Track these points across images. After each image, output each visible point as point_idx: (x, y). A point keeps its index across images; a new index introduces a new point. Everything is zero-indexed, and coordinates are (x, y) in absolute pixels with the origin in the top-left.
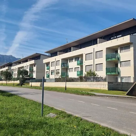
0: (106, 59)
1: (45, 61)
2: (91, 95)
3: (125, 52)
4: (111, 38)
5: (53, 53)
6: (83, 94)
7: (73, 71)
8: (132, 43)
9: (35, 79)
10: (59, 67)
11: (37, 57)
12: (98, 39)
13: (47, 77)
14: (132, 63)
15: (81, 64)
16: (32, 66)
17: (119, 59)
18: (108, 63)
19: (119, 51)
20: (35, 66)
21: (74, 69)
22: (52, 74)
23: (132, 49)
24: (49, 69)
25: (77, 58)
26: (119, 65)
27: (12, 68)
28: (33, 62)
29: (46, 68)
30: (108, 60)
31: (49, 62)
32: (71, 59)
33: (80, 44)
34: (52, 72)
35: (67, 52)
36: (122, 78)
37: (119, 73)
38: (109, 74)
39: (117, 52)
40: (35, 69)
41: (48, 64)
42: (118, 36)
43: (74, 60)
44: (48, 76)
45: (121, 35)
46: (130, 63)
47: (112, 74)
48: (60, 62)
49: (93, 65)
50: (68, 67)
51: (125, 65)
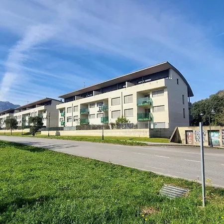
0: (137, 104)
1: (59, 107)
2: (142, 145)
3: (157, 96)
4: (139, 82)
5: (69, 98)
6: (131, 144)
7: (94, 118)
9: (45, 127)
10: (78, 113)
11: (47, 102)
12: (126, 82)
13: (62, 125)
14: (166, 108)
15: (106, 109)
16: (41, 112)
17: (151, 104)
18: (139, 107)
19: (151, 95)
20: (45, 112)
21: (96, 115)
22: (68, 121)
23: (166, 93)
24: (64, 115)
25: (100, 103)
26: (151, 110)
27: (15, 115)
28: (42, 108)
29: (60, 114)
30: (139, 105)
31: (64, 108)
32: (92, 104)
33: (102, 88)
34: (68, 119)
35: (85, 97)
36: (155, 124)
37: (152, 119)
38: (141, 119)
39: (148, 96)
40: (45, 115)
41: (62, 110)
43: (96, 105)
44: (64, 124)
45: (150, 80)
46: (164, 108)
47: (145, 119)
48: (79, 108)
49: (121, 111)
50: (88, 113)
51: (159, 110)
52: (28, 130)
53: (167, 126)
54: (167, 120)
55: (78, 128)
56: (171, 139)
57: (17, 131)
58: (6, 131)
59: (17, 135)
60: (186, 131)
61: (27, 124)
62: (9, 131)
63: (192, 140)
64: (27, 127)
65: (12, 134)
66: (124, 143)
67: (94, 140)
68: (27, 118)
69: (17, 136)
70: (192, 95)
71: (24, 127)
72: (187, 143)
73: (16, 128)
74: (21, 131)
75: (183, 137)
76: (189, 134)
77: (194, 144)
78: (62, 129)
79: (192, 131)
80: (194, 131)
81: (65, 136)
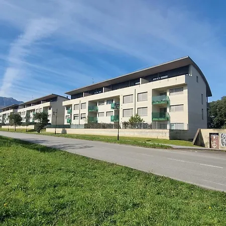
0: (152, 103)
1: (65, 103)
3: (175, 94)
5: (76, 95)
7: (104, 116)
8: (187, 85)
9: (50, 124)
10: (85, 111)
11: (53, 99)
12: (141, 79)
13: (68, 122)
14: (186, 107)
15: (117, 107)
16: (46, 108)
17: (168, 103)
18: (154, 106)
19: (168, 93)
20: (50, 109)
21: (105, 113)
22: (74, 119)
23: (186, 91)
24: (70, 113)
25: (109, 100)
26: (168, 110)
27: (19, 111)
28: (48, 104)
29: (66, 111)
30: (155, 103)
31: (71, 105)
32: (101, 101)
33: (112, 85)
34: (74, 117)
35: (94, 94)
36: (171, 125)
37: (168, 119)
38: (156, 119)
39: (165, 94)
40: (50, 112)
41: (68, 107)
42: (161, 78)
43: (106, 103)
44: (70, 121)
45: (167, 76)
46: (183, 107)
47: (160, 119)
48: (87, 105)
49: (134, 109)
50: (97, 111)
51: (176, 110)
52: (32, 127)
53: (186, 128)
54: (186, 121)
55: (86, 126)
56: (194, 141)
57: (21, 127)
58: (10, 127)
59: (21, 131)
60: (210, 134)
61: (31, 121)
62: (13, 127)
63: (217, 143)
64: (31, 124)
65: (15, 130)
66: (145, 145)
67: (108, 140)
68: (31, 115)
69: (21, 133)
70: (211, 95)
71: (28, 124)
72: (210, 147)
73: (20, 124)
74: (25, 127)
75: (206, 140)
76: (214, 137)
77: (220, 149)
78: (69, 127)
79: (218, 134)
80: (220, 135)
81: (74, 135)
